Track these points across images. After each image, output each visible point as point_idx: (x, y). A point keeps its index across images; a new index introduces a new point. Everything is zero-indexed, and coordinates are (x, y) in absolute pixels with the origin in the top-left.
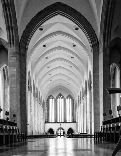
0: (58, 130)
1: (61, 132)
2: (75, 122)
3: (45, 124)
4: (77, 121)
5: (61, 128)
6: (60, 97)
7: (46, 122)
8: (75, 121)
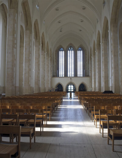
0: (68, 85)
1: (71, 88)
2: (88, 76)
3: (53, 78)
4: (90, 75)
5: (71, 84)
6: (71, 49)
7: (54, 76)
8: (87, 74)
